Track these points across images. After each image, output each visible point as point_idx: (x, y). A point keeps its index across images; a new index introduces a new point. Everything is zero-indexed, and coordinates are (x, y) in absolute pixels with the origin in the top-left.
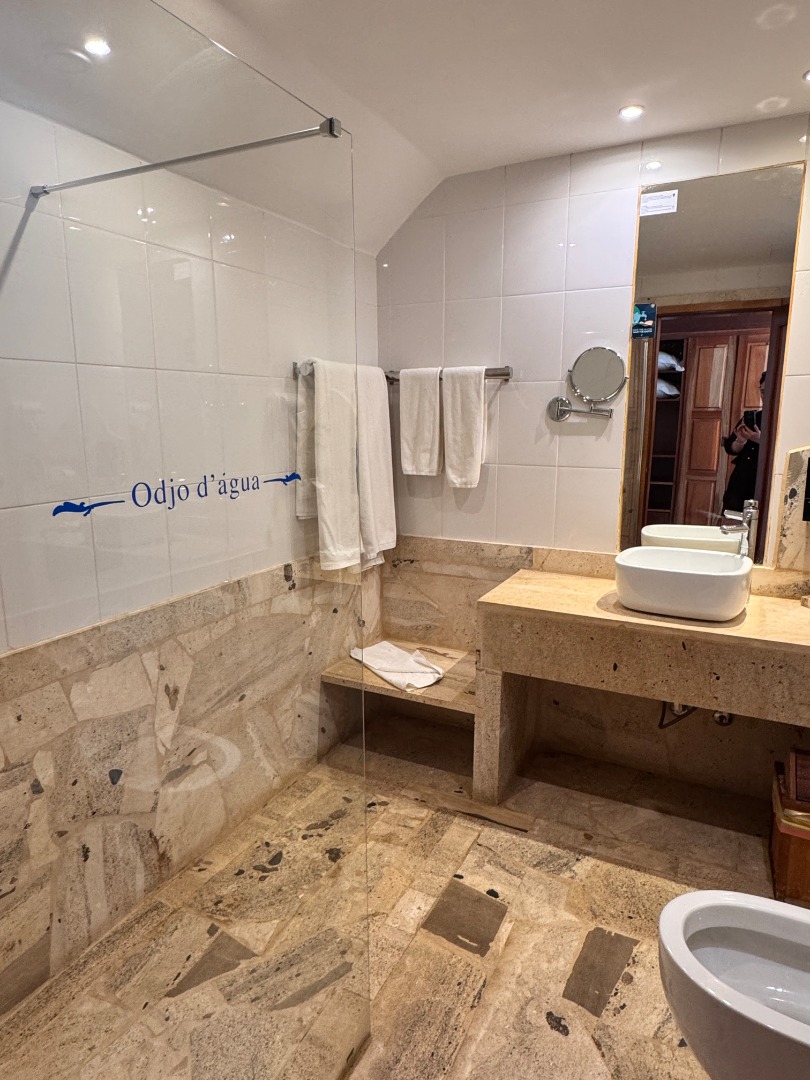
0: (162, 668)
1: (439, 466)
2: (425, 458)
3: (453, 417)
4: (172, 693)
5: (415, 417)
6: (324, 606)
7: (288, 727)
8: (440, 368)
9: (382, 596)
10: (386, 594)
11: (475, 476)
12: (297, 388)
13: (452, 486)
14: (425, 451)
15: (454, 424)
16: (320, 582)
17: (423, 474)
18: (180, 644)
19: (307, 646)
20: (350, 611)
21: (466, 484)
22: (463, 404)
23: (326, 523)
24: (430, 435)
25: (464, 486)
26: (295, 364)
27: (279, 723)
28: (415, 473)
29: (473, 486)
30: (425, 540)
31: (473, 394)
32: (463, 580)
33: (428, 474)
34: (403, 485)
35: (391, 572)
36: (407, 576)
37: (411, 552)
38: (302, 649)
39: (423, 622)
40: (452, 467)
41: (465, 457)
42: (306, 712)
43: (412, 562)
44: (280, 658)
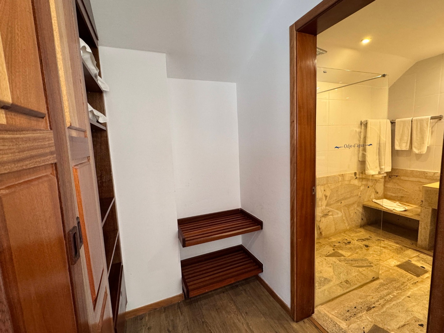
0: (324, 190)
1: (410, 147)
2: (404, 145)
3: (416, 132)
4: (326, 197)
5: (401, 132)
6: (365, 185)
7: (352, 214)
8: (412, 118)
9: (384, 186)
10: (386, 185)
11: (424, 150)
12: (361, 127)
13: (414, 153)
14: (404, 143)
15: (417, 134)
16: (364, 178)
17: (403, 149)
18: (328, 186)
19: (359, 194)
20: (373, 188)
21: (420, 152)
22: (420, 128)
23: (368, 162)
24: (407, 138)
25: (419, 153)
26: (361, 121)
27: (350, 213)
28: (400, 149)
29: (423, 153)
30: (403, 170)
31: (425, 125)
32: (418, 183)
33: (405, 150)
34: (395, 153)
35: (388, 179)
36: (394, 181)
37: (397, 173)
38: (358, 195)
39: (400, 195)
40: (415, 147)
41: (421, 144)
42: (358, 213)
43: (397, 176)
44: (351, 196)
